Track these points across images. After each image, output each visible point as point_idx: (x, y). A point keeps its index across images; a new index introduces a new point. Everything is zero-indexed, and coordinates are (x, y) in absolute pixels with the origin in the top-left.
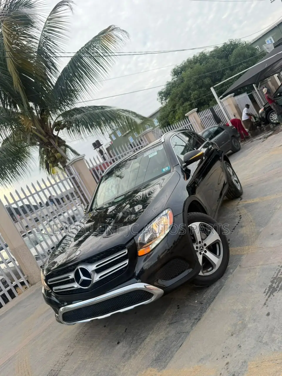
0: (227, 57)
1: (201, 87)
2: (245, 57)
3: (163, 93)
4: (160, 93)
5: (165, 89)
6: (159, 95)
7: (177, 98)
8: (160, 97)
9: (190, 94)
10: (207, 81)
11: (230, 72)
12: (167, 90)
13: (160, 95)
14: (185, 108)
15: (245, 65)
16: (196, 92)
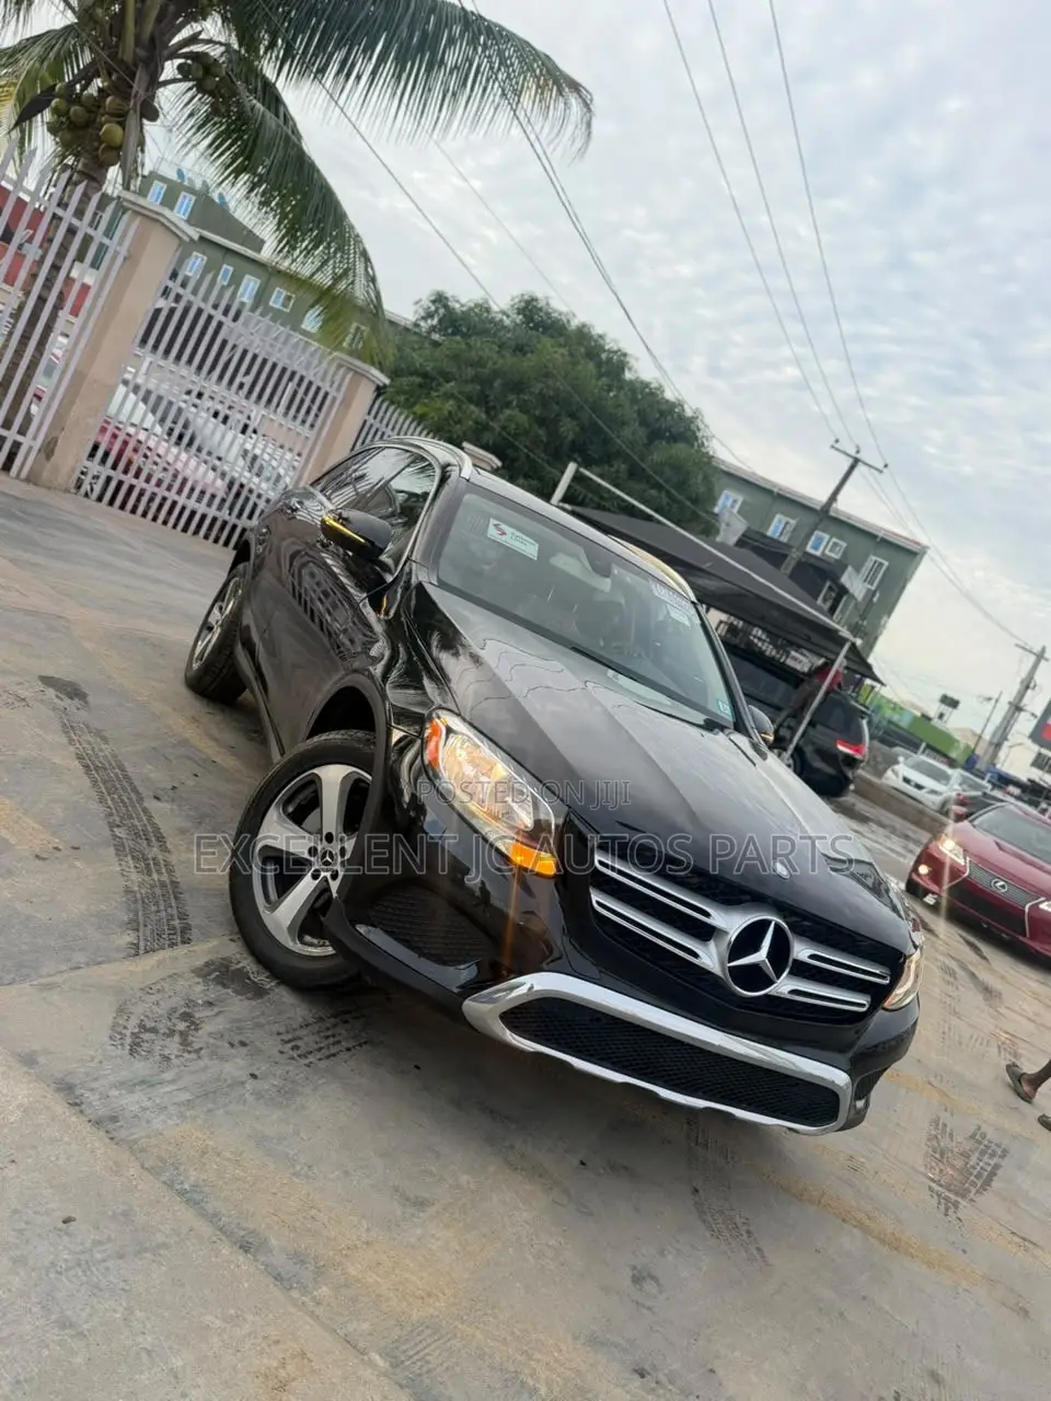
0: (655, 435)
1: (541, 422)
2: (682, 485)
3: (446, 307)
4: (440, 299)
5: (462, 306)
6: (433, 298)
7: (470, 372)
8: (430, 305)
9: (508, 405)
10: (568, 429)
11: (624, 475)
12: (466, 315)
13: (434, 302)
14: (460, 415)
15: (665, 500)
16: (523, 419)
